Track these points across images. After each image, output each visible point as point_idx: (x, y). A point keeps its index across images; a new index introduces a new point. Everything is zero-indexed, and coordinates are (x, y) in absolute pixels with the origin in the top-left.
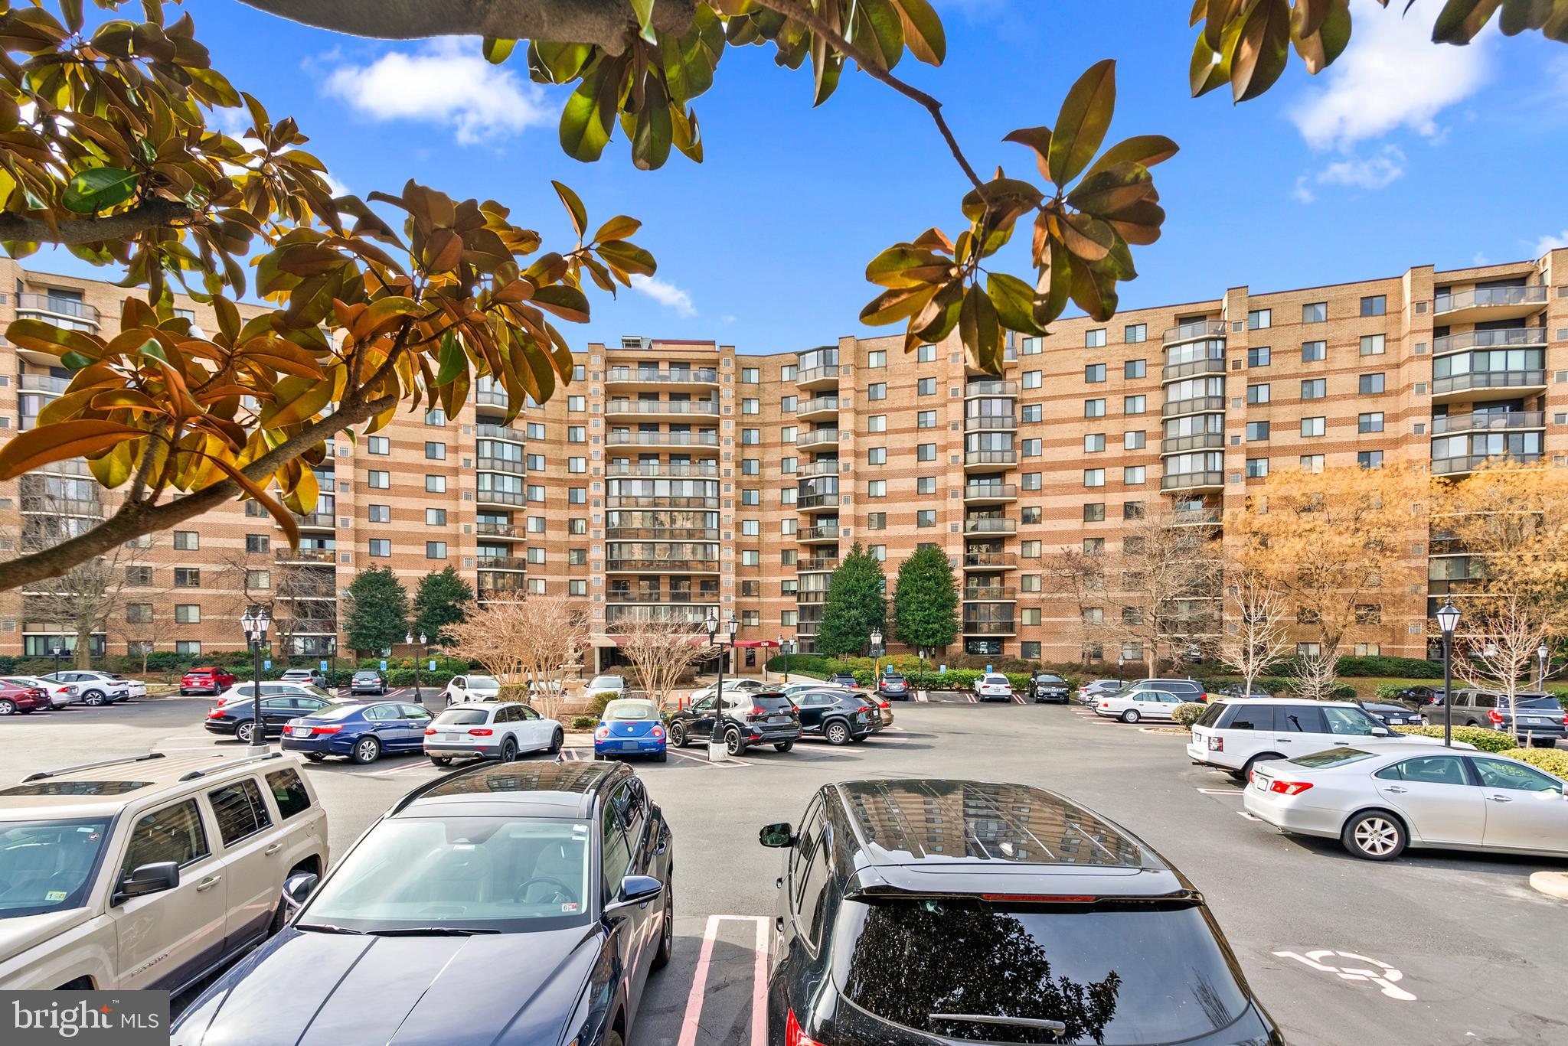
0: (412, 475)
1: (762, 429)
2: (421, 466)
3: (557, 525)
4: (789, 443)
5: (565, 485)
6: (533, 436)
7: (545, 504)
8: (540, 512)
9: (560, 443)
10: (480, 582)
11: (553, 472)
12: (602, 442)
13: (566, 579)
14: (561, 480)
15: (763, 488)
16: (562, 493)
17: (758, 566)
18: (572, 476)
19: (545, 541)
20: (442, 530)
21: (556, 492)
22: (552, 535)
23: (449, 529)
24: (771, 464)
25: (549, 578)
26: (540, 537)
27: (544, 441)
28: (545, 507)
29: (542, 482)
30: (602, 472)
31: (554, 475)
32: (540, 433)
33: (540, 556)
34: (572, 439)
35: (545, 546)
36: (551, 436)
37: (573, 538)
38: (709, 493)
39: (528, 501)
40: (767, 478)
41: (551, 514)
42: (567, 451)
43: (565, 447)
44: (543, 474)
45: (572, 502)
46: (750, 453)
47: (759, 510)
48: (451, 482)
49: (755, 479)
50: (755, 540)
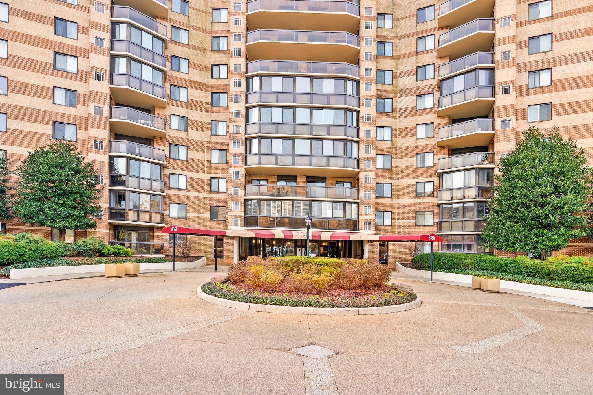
0: (36, 48)
1: (396, 42)
2: (49, 41)
3: (200, 126)
4: (425, 52)
5: (208, 90)
6: (177, 40)
7: (188, 104)
8: (183, 112)
9: (204, 50)
10: (112, 167)
11: (196, 76)
12: (243, 40)
13: (207, 176)
14: (204, 85)
15: (396, 97)
16: (205, 97)
17: (391, 169)
18: (214, 81)
19: (187, 140)
20: (72, 111)
21: (198, 95)
22: (194, 135)
23: (80, 111)
24: (405, 74)
25: (190, 174)
26: (183, 135)
27: (188, 46)
28: (188, 107)
29: (185, 84)
30: (243, 68)
31: (197, 79)
32: (184, 37)
33: (182, 153)
34: (216, 47)
35: (187, 145)
36: (195, 42)
37: (214, 139)
38: (349, 92)
39: (172, 99)
40: (400, 87)
41: (194, 115)
42: (211, 59)
43: (209, 55)
44: (186, 77)
45: (214, 106)
46: (385, 64)
47: (393, 117)
48: (84, 64)
49: (389, 88)
50: (388, 145)
